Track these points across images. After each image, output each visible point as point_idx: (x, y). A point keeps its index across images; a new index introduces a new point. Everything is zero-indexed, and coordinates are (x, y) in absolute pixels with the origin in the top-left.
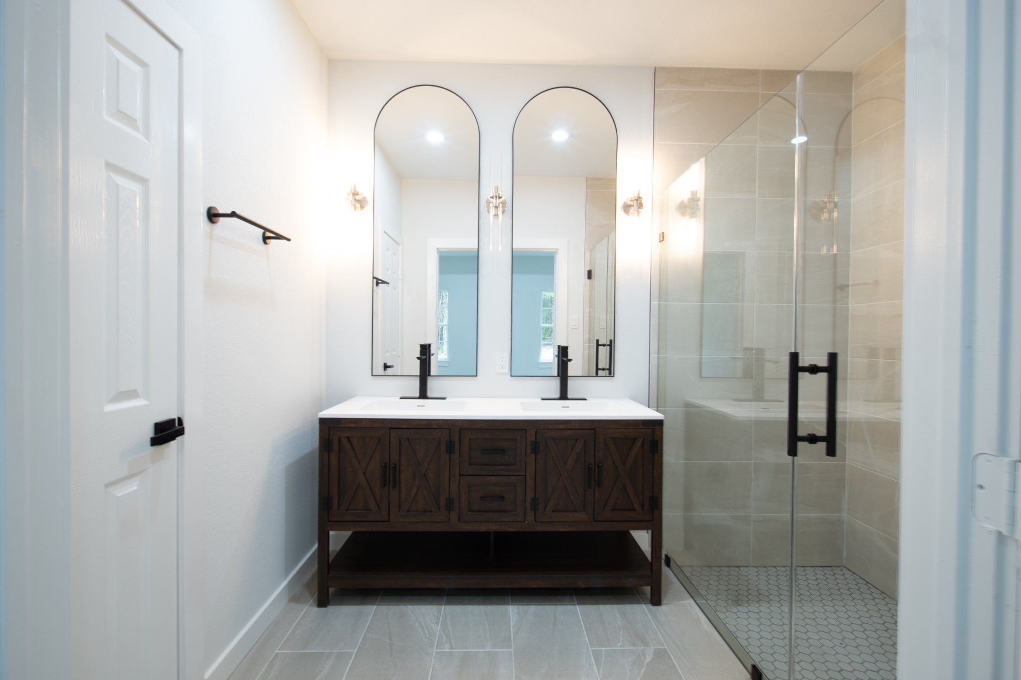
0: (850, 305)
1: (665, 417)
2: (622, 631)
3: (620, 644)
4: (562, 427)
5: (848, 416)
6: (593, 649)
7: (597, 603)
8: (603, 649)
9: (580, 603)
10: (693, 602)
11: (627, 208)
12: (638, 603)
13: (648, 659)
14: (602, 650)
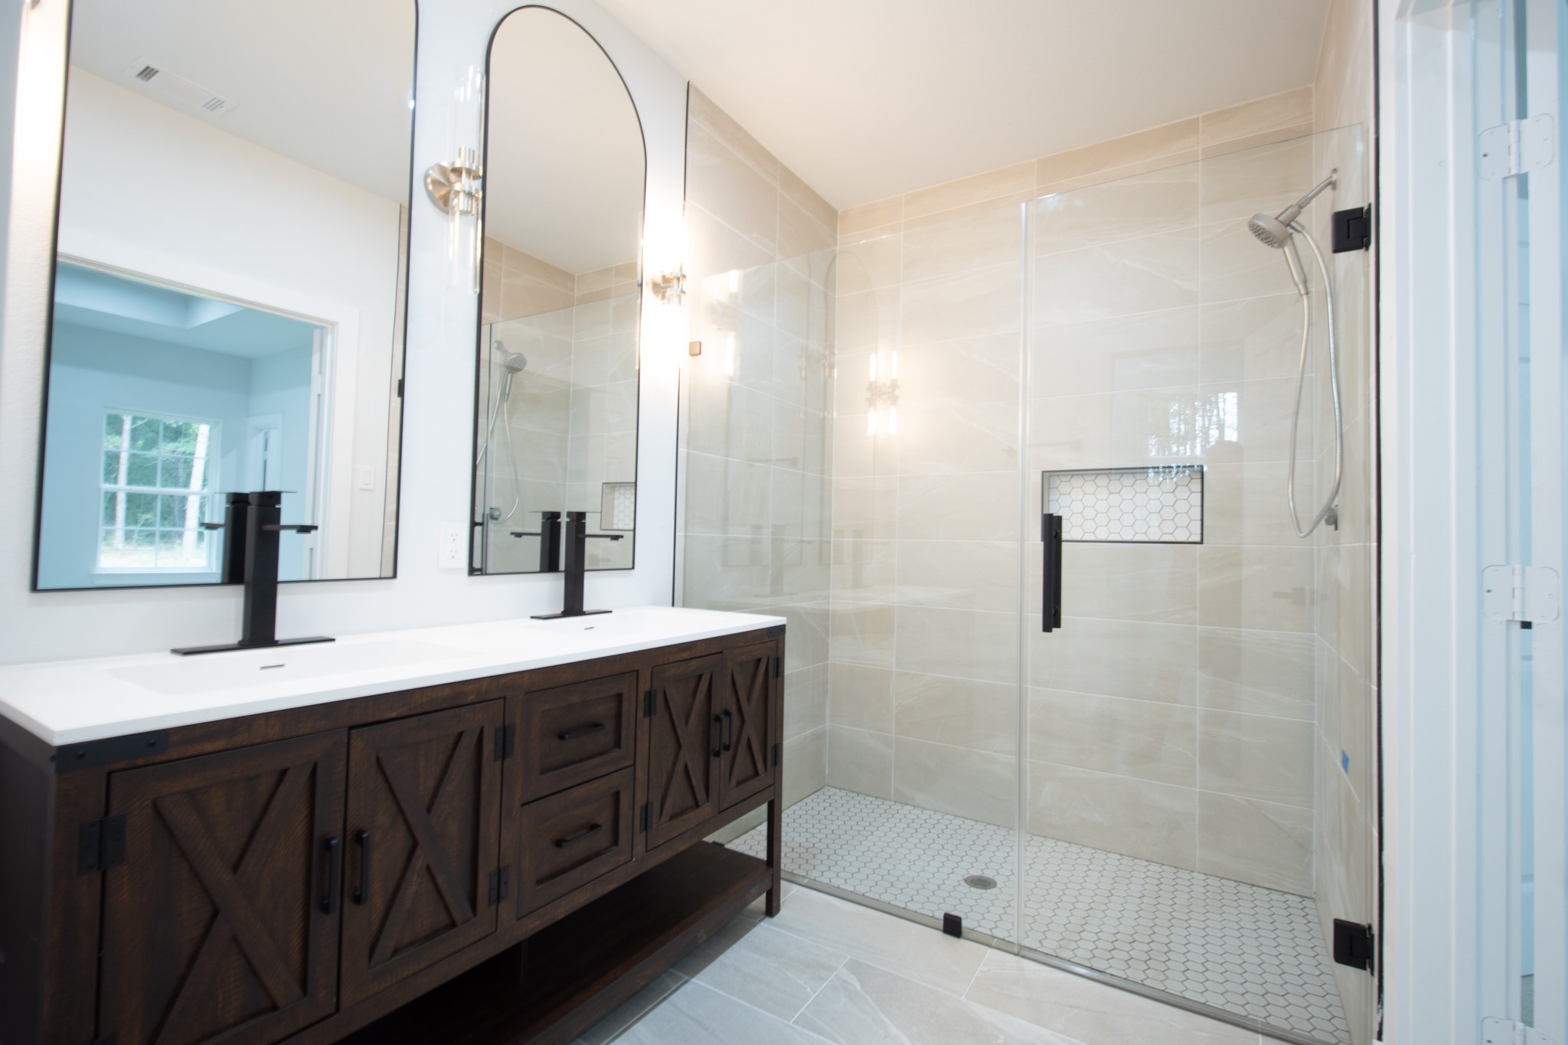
0: (833, 478)
1: (788, 620)
2: (788, 972)
3: (809, 990)
4: (686, 655)
5: (831, 607)
6: (793, 1020)
7: (712, 959)
8: (802, 1009)
9: (694, 972)
10: (798, 887)
11: (660, 288)
12: (754, 925)
13: (858, 986)
14: (802, 1013)
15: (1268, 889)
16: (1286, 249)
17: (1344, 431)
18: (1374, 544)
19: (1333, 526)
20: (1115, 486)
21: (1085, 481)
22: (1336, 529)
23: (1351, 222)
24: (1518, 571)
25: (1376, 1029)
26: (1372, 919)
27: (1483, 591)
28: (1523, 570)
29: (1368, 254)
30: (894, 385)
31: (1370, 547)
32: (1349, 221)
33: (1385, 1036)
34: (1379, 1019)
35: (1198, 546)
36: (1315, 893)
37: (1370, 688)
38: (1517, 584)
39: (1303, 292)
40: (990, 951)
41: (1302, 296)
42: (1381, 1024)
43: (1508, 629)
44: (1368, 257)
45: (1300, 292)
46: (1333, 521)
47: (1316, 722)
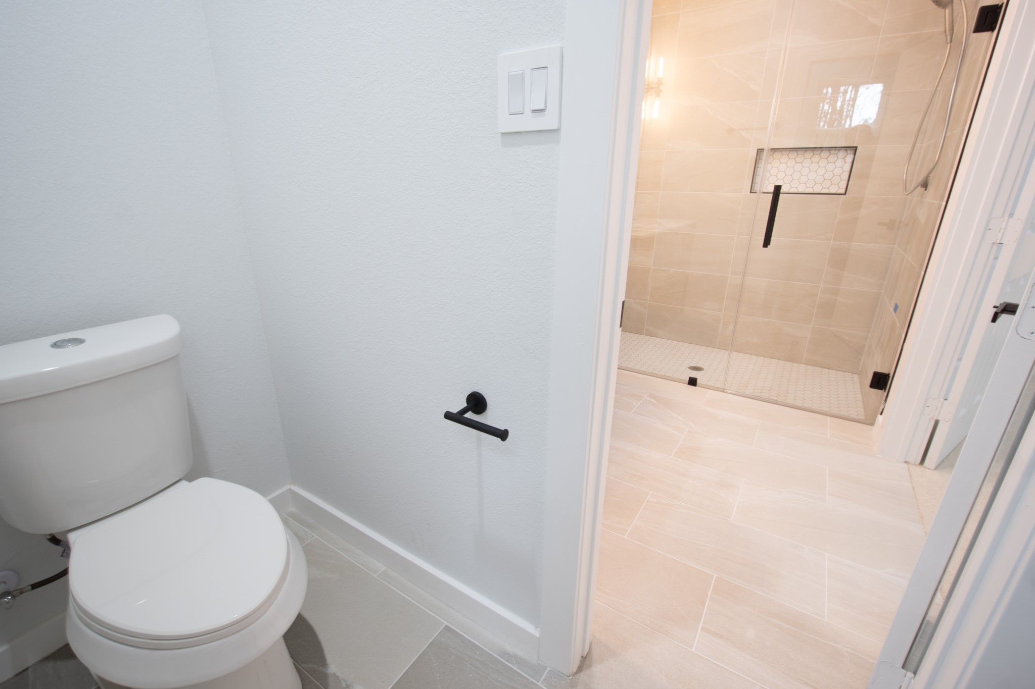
2: (623, 398)
3: (634, 403)
6: (631, 413)
8: (634, 409)
13: (655, 402)
14: (634, 411)
15: (836, 370)
16: (947, 11)
17: (947, 135)
18: (944, 203)
19: (924, 189)
20: (800, 158)
21: (782, 155)
22: (926, 190)
23: (989, 14)
24: (1005, 221)
25: (881, 411)
26: (891, 371)
27: (987, 229)
28: (1008, 221)
29: (993, 34)
30: (660, 82)
31: (941, 204)
32: (988, 13)
33: (883, 413)
34: (883, 407)
35: (842, 196)
36: (860, 372)
37: (920, 273)
38: (1003, 226)
39: (949, 41)
40: (710, 391)
41: (947, 44)
42: (883, 409)
43: (992, 246)
44: (992, 36)
45: (947, 41)
46: (925, 185)
47: (883, 292)
